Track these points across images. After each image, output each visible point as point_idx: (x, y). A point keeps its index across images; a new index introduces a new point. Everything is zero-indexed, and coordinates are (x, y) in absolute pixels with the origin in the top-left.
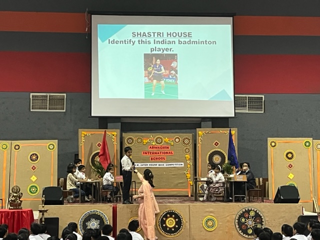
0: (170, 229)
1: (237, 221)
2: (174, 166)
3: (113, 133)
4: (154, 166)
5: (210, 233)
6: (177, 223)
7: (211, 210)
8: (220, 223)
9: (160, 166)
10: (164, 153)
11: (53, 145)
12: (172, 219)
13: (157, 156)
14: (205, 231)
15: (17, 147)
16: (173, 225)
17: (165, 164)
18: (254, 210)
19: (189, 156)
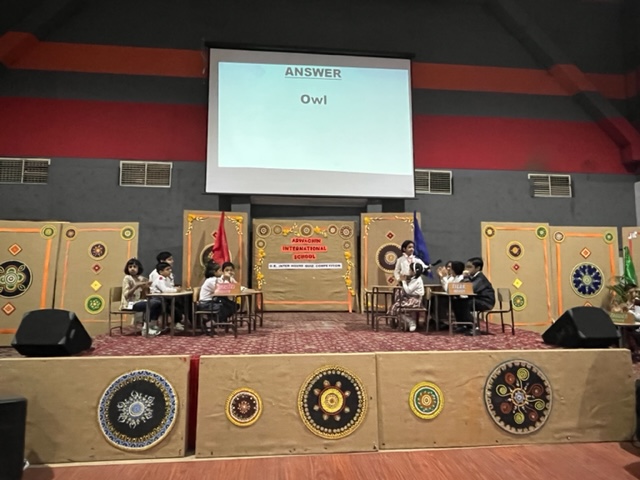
0: (332, 416)
1: (489, 393)
2: (328, 268)
3: (238, 218)
4: (299, 268)
5: (427, 424)
6: (348, 402)
7: (428, 367)
8: (450, 400)
9: (308, 268)
10: (314, 249)
11: (131, 231)
12: (336, 391)
13: (302, 253)
14: (415, 421)
15: (71, 234)
16: (338, 408)
17: (315, 265)
18: (526, 367)
19: (350, 253)
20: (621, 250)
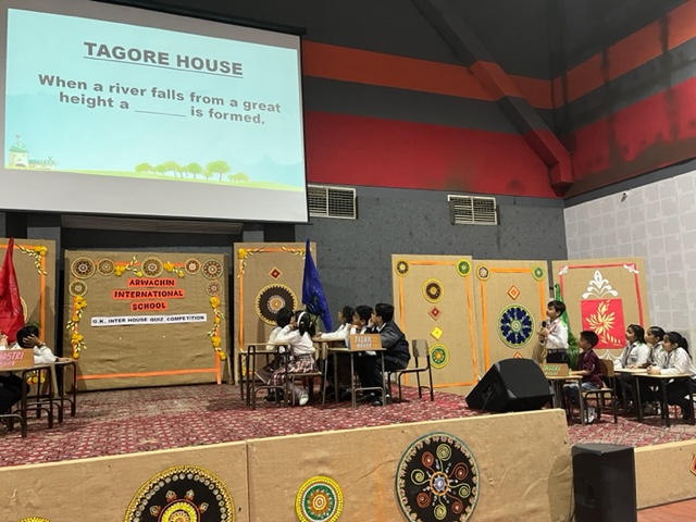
1: (401, 482)
2: (186, 321)
3: (38, 249)
4: (140, 322)
7: (322, 454)
8: (353, 498)
9: (154, 322)
10: (165, 294)
13: (147, 300)
17: (165, 318)
18: (447, 443)
19: (218, 299)
20: (551, 288)
